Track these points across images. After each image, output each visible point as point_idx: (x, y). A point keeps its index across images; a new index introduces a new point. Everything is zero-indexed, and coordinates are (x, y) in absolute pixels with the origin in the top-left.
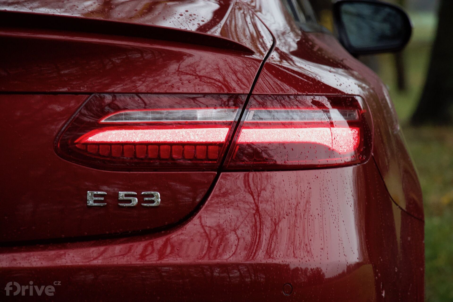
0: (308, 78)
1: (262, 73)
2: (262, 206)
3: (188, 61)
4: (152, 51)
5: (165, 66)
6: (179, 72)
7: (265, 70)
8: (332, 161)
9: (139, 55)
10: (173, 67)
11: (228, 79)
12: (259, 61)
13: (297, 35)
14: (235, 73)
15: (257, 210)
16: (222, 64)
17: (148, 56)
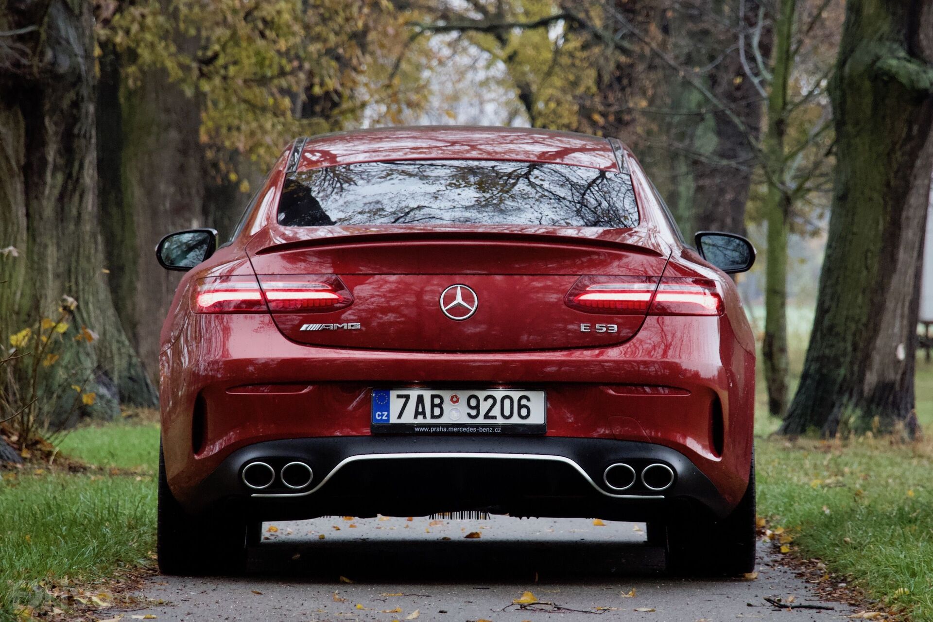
0: (691, 270)
1: (667, 267)
2: (665, 328)
3: (625, 260)
4: (604, 254)
5: (611, 263)
6: (619, 266)
7: (668, 265)
8: (704, 313)
9: (597, 257)
10: (616, 263)
11: (647, 269)
12: (665, 260)
13: (680, 249)
14: (652, 266)
15: (663, 330)
16: (645, 262)
17: (602, 258)
